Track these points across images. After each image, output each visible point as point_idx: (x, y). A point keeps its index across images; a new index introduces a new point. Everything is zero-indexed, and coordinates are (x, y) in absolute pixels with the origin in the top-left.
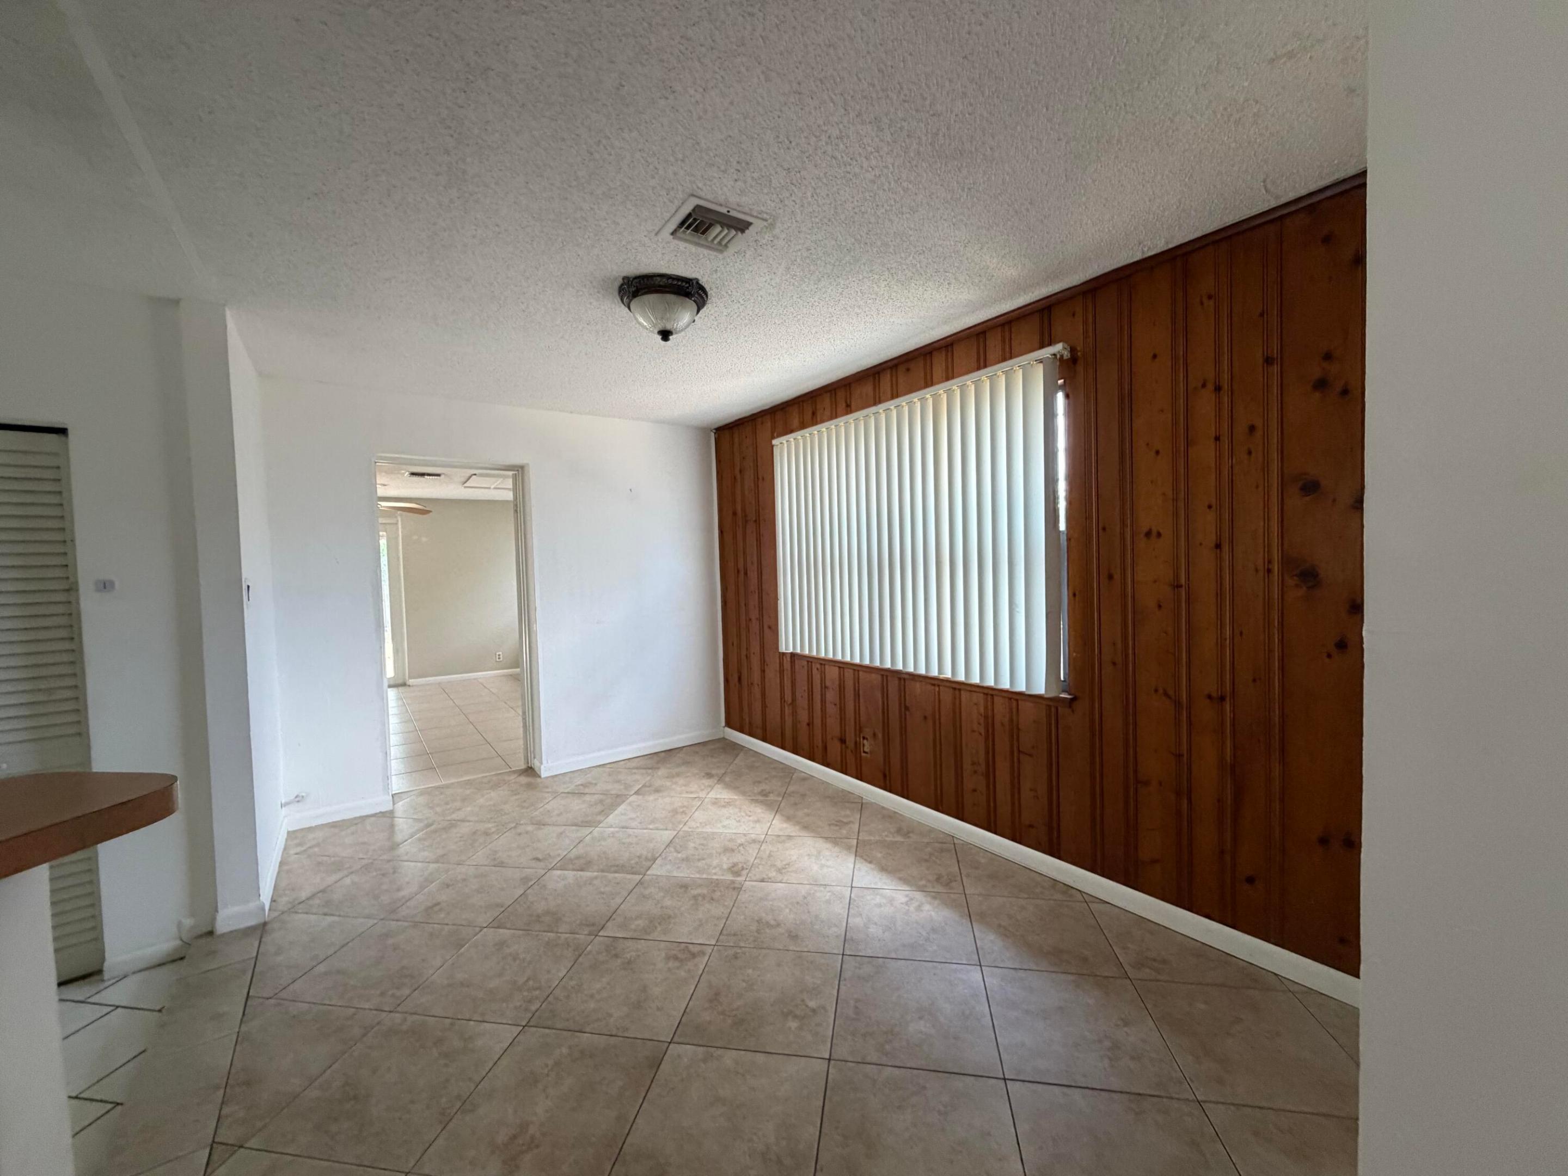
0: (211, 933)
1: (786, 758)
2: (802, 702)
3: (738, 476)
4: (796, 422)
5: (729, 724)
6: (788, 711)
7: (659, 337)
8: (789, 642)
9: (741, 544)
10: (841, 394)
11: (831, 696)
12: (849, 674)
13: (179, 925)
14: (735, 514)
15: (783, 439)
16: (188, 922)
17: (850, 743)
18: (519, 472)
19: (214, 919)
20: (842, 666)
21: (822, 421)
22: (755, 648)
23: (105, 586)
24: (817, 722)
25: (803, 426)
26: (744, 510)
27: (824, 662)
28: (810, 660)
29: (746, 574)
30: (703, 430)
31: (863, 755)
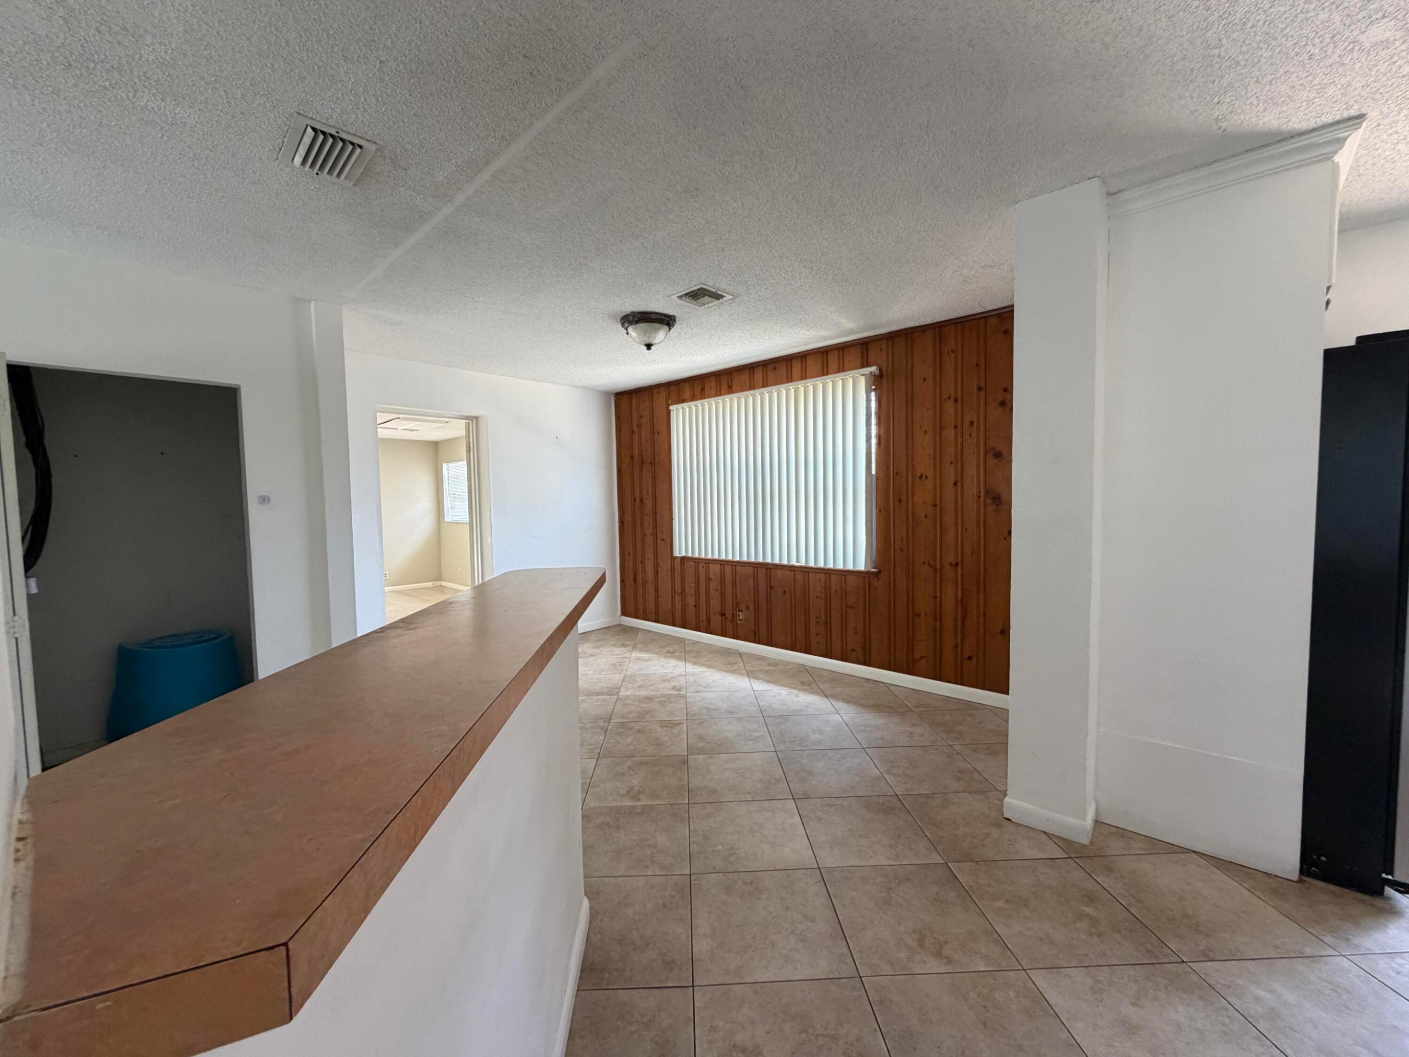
1: (677, 632)
2: (690, 591)
3: (636, 429)
4: (687, 394)
5: (624, 613)
6: (677, 598)
8: (680, 550)
9: (637, 481)
10: (724, 379)
11: (713, 585)
12: (728, 569)
14: (632, 457)
15: (679, 406)
17: (729, 614)
18: (473, 421)
20: (722, 563)
21: (709, 397)
22: (649, 554)
23: (264, 500)
24: (703, 604)
25: (693, 398)
26: (640, 454)
27: (708, 562)
28: (697, 561)
29: (642, 501)
31: (738, 622)
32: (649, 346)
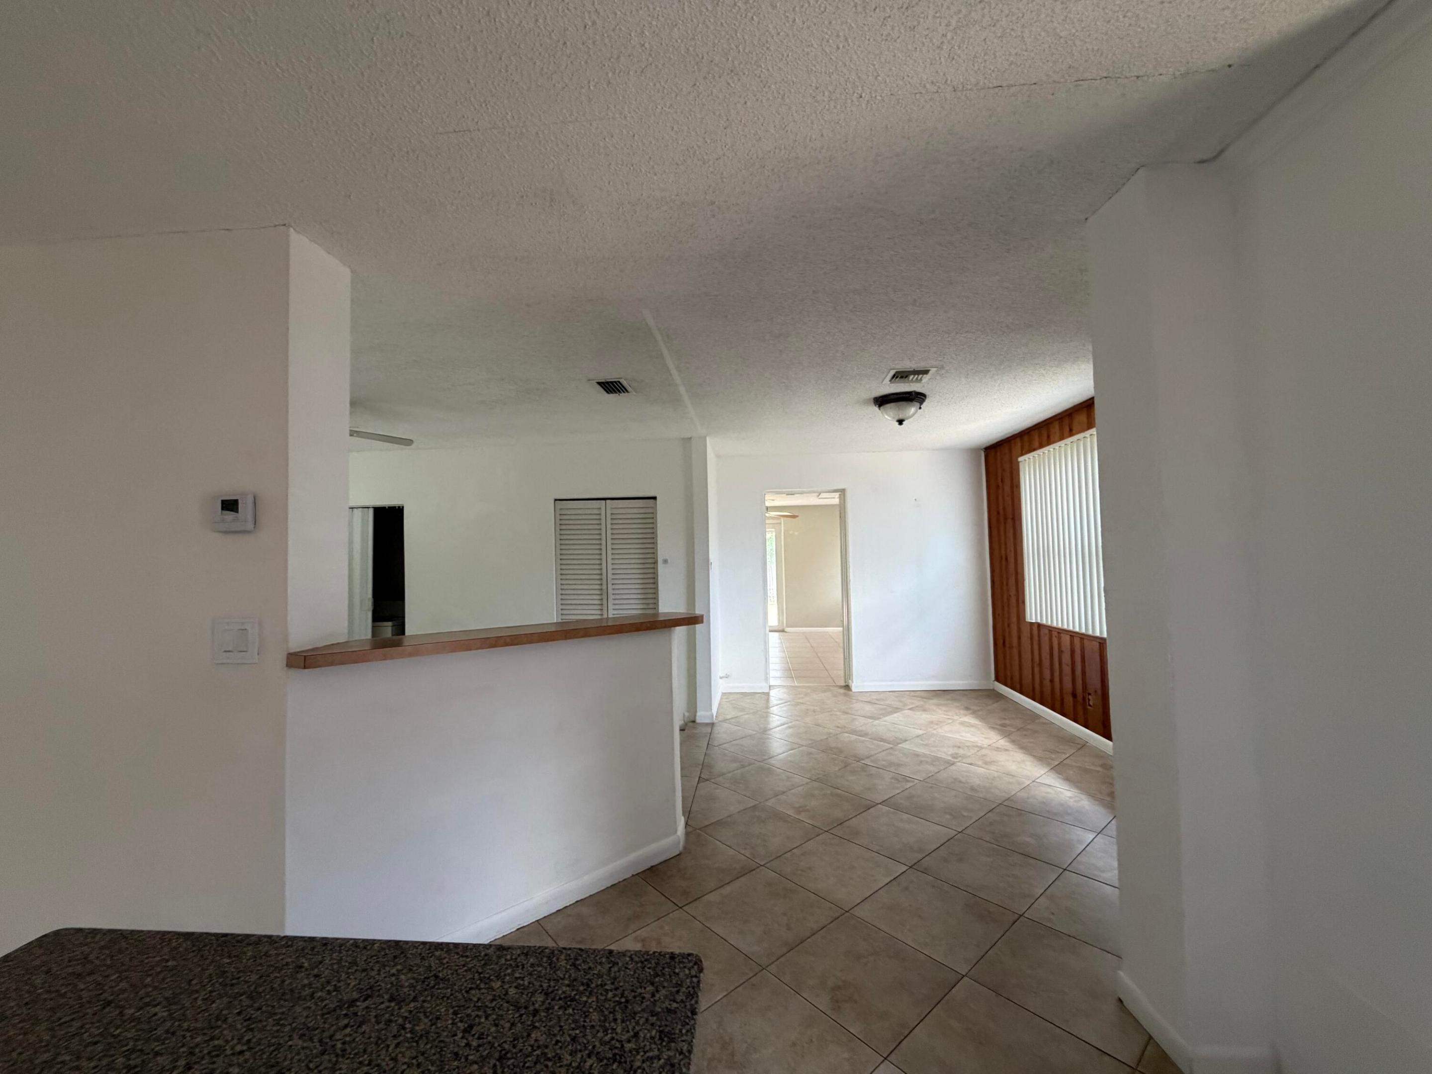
0: (694, 722)
1: (1035, 707)
2: (1046, 663)
3: (1000, 484)
4: (1036, 444)
5: (997, 679)
6: (1037, 669)
7: (897, 423)
8: (1033, 614)
9: (1003, 538)
10: (1066, 421)
11: (1066, 658)
12: (1077, 641)
13: (684, 715)
14: (998, 513)
15: (1026, 457)
16: (687, 714)
17: (1080, 698)
18: (842, 492)
19: (695, 716)
20: (1072, 635)
21: (1054, 442)
22: (1014, 619)
24: (1057, 679)
25: (1041, 446)
26: (1004, 509)
27: (1061, 632)
28: (1051, 629)
29: (1006, 559)
30: (973, 451)
31: (1089, 707)
32: (900, 422)
